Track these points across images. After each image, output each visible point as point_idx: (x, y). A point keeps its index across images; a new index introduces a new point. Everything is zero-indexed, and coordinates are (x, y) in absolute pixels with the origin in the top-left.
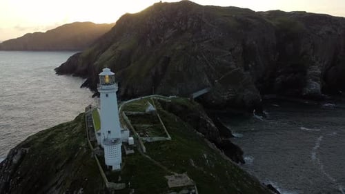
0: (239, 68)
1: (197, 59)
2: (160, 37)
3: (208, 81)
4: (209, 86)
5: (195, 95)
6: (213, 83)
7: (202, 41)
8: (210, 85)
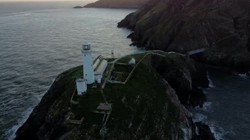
0: (237, 34)
1: (202, 25)
2: (182, 5)
3: (207, 43)
4: (207, 47)
5: (191, 53)
6: (211, 44)
7: (212, 10)
8: (208, 45)
